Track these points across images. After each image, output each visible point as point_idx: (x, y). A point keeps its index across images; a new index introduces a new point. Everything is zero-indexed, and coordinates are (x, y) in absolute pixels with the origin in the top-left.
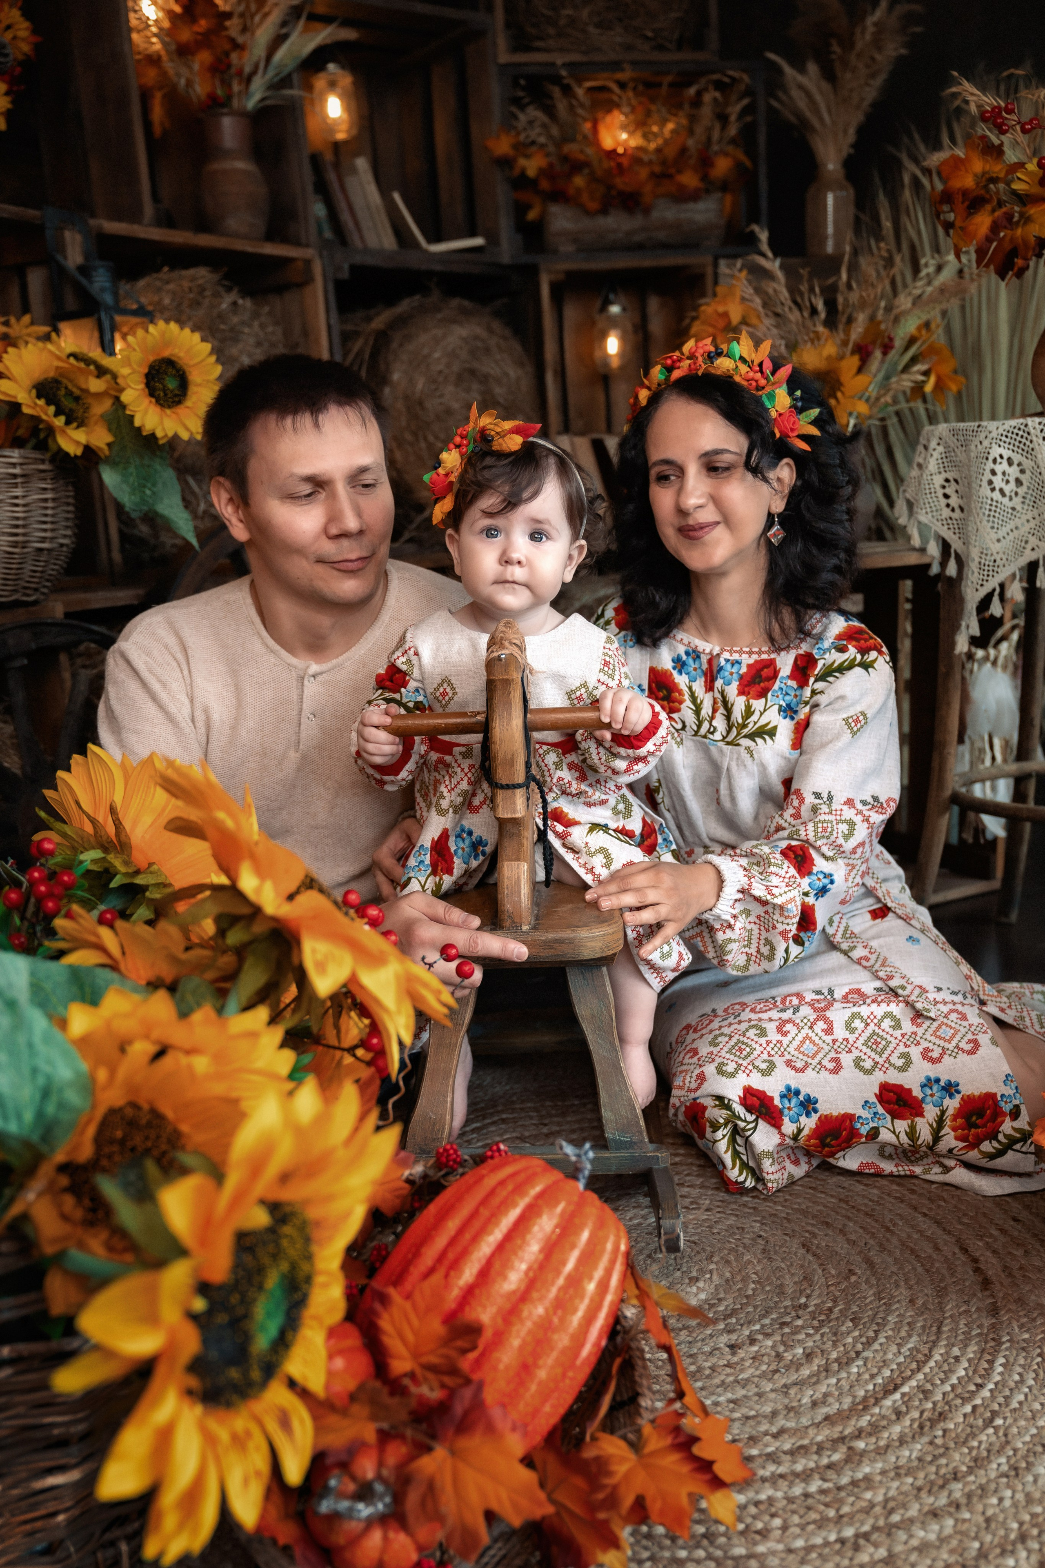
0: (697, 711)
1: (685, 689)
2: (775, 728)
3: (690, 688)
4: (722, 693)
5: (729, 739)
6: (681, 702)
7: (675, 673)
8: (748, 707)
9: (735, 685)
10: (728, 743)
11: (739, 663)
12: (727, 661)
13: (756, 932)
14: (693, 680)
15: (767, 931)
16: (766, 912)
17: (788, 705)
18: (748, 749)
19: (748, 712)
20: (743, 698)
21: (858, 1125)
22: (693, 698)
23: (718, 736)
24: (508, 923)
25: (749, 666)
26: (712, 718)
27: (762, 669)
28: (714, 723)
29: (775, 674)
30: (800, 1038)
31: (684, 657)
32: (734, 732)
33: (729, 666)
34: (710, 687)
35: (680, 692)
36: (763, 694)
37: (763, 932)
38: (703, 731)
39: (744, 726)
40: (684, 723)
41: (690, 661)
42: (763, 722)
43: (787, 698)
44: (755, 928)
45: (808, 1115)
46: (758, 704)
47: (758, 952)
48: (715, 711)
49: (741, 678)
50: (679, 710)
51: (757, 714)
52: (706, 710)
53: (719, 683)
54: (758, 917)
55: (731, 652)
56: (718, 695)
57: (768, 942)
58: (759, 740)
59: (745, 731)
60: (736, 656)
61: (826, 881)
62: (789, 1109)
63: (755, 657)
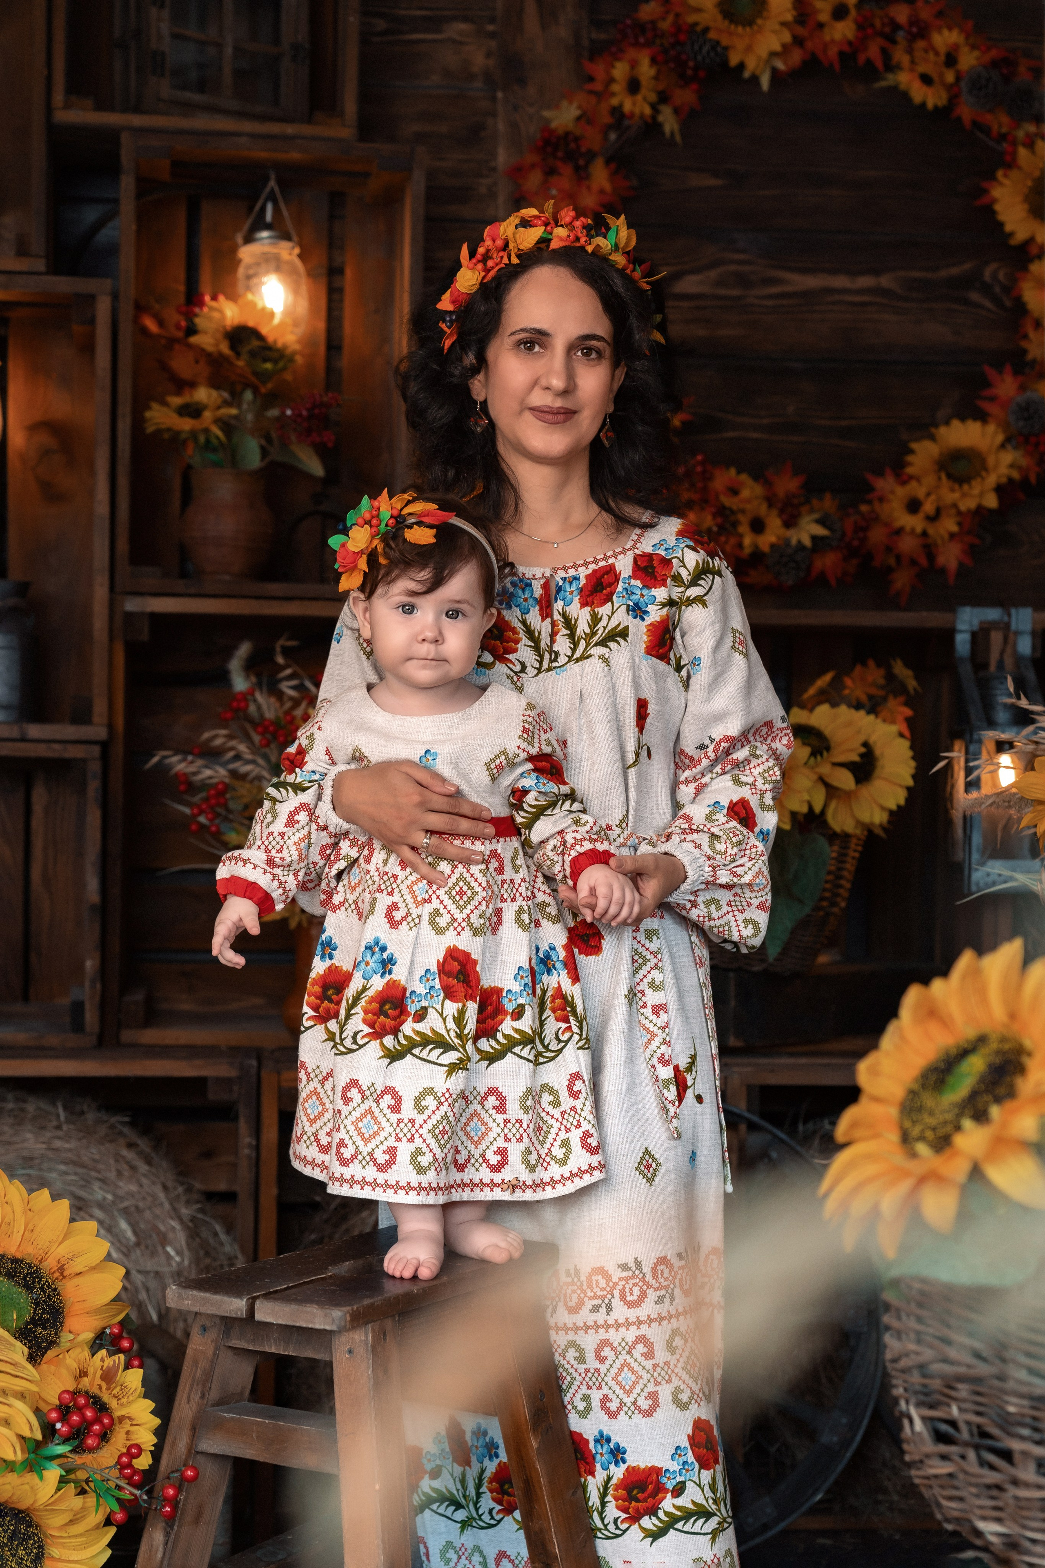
1: (518, 625)
2: (627, 628)
3: (524, 623)
11: (576, 578)
19: (595, 620)
20: (588, 609)
21: (664, 1480)
27: (602, 576)
29: (617, 578)
30: (617, 1365)
35: (514, 630)
39: (593, 634)
42: (613, 624)
45: (617, 1464)
46: (604, 610)
49: (581, 591)
51: (605, 619)
53: (559, 605)
62: (601, 1454)
63: (592, 567)
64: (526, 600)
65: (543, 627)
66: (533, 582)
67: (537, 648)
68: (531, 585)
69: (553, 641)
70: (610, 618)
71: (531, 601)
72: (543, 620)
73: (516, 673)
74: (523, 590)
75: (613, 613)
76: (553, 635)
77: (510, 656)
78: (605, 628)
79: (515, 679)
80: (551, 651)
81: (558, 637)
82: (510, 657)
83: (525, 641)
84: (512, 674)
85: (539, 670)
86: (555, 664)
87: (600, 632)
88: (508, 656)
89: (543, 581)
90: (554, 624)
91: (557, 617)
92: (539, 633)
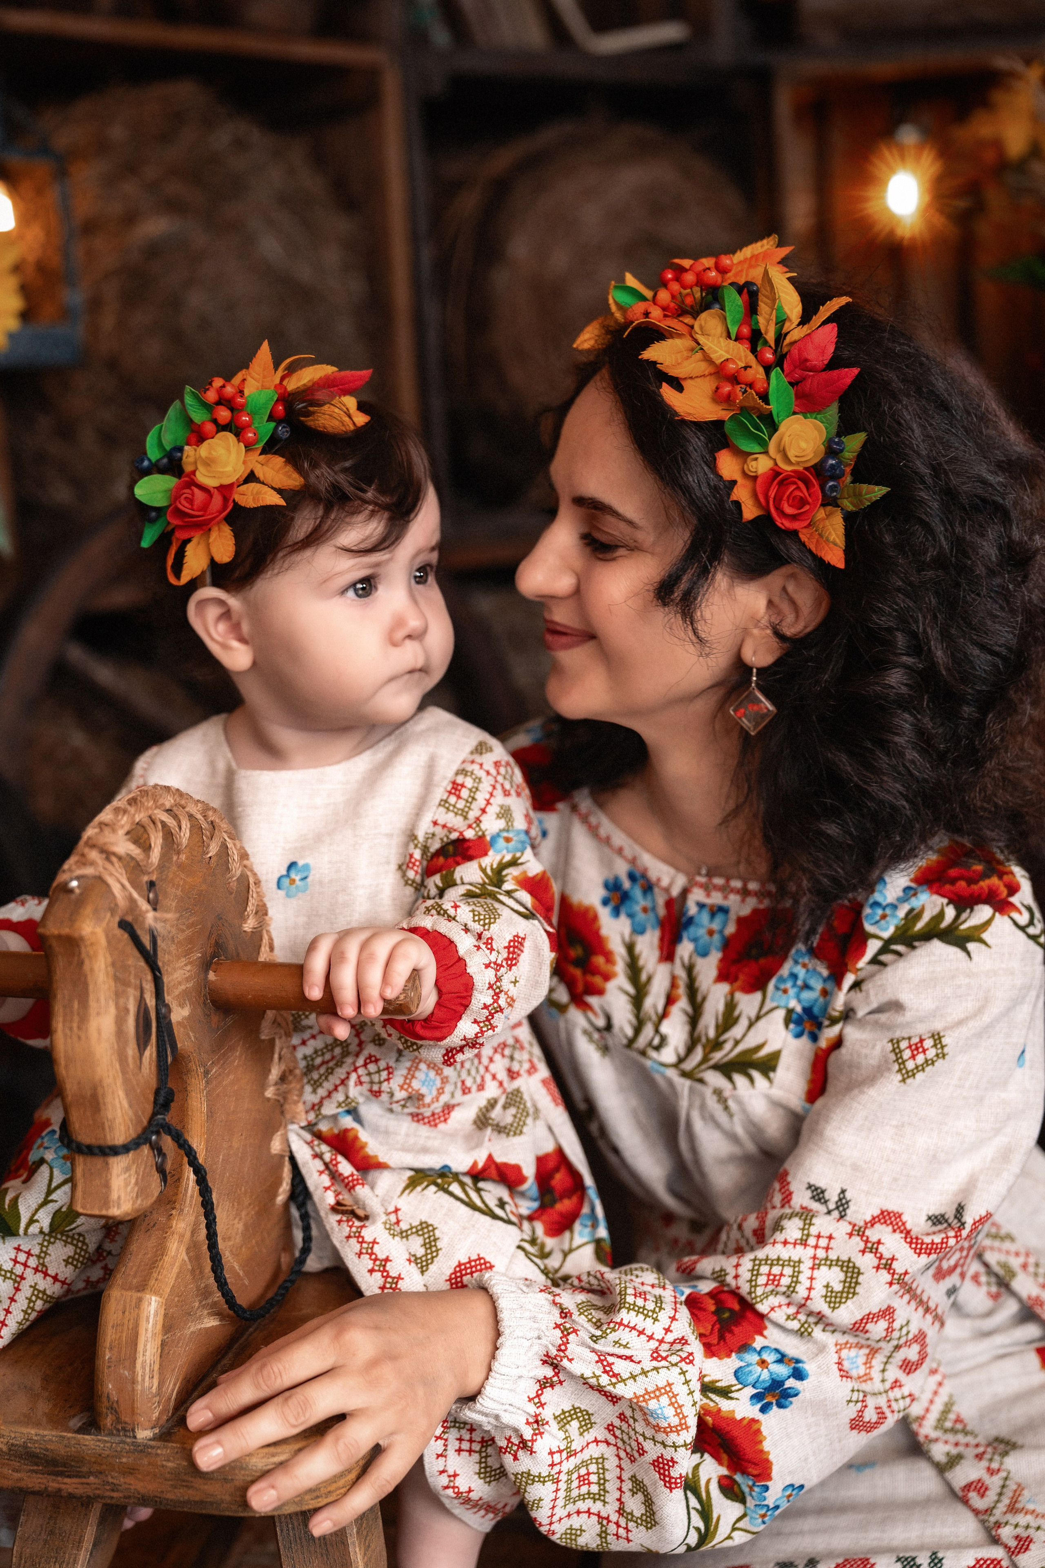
0: (637, 1001)
3: (630, 948)
4: (690, 969)
5: (688, 1065)
6: (607, 977)
7: (604, 914)
8: (731, 1006)
9: (715, 957)
10: (685, 1074)
12: (701, 906)
13: (611, 1463)
14: (638, 930)
15: (633, 1460)
16: (622, 1417)
17: (807, 1011)
18: (718, 1092)
19: (729, 1019)
20: (724, 988)
22: (634, 969)
23: (668, 1055)
24: (108, 1421)
25: (740, 921)
26: (665, 1015)
28: (665, 1028)
31: (627, 884)
32: (698, 1054)
33: (705, 917)
34: (668, 954)
35: (609, 957)
36: (758, 984)
37: (626, 1463)
38: (641, 1042)
39: (717, 1045)
40: (609, 1018)
41: (637, 893)
42: (750, 1042)
43: (807, 995)
44: (609, 1452)
46: (748, 1004)
47: (621, 1511)
48: (670, 1000)
49: (727, 945)
50: (600, 992)
52: (654, 1000)
53: (685, 949)
54: (610, 1428)
55: (707, 889)
56: (681, 973)
57: (638, 1486)
58: (739, 1079)
59: (717, 1056)
60: (716, 899)
61: (782, 1370)
70: (751, 1025)
75: (758, 1018)
78: (737, 1043)
82: (593, 1000)
87: (728, 1046)
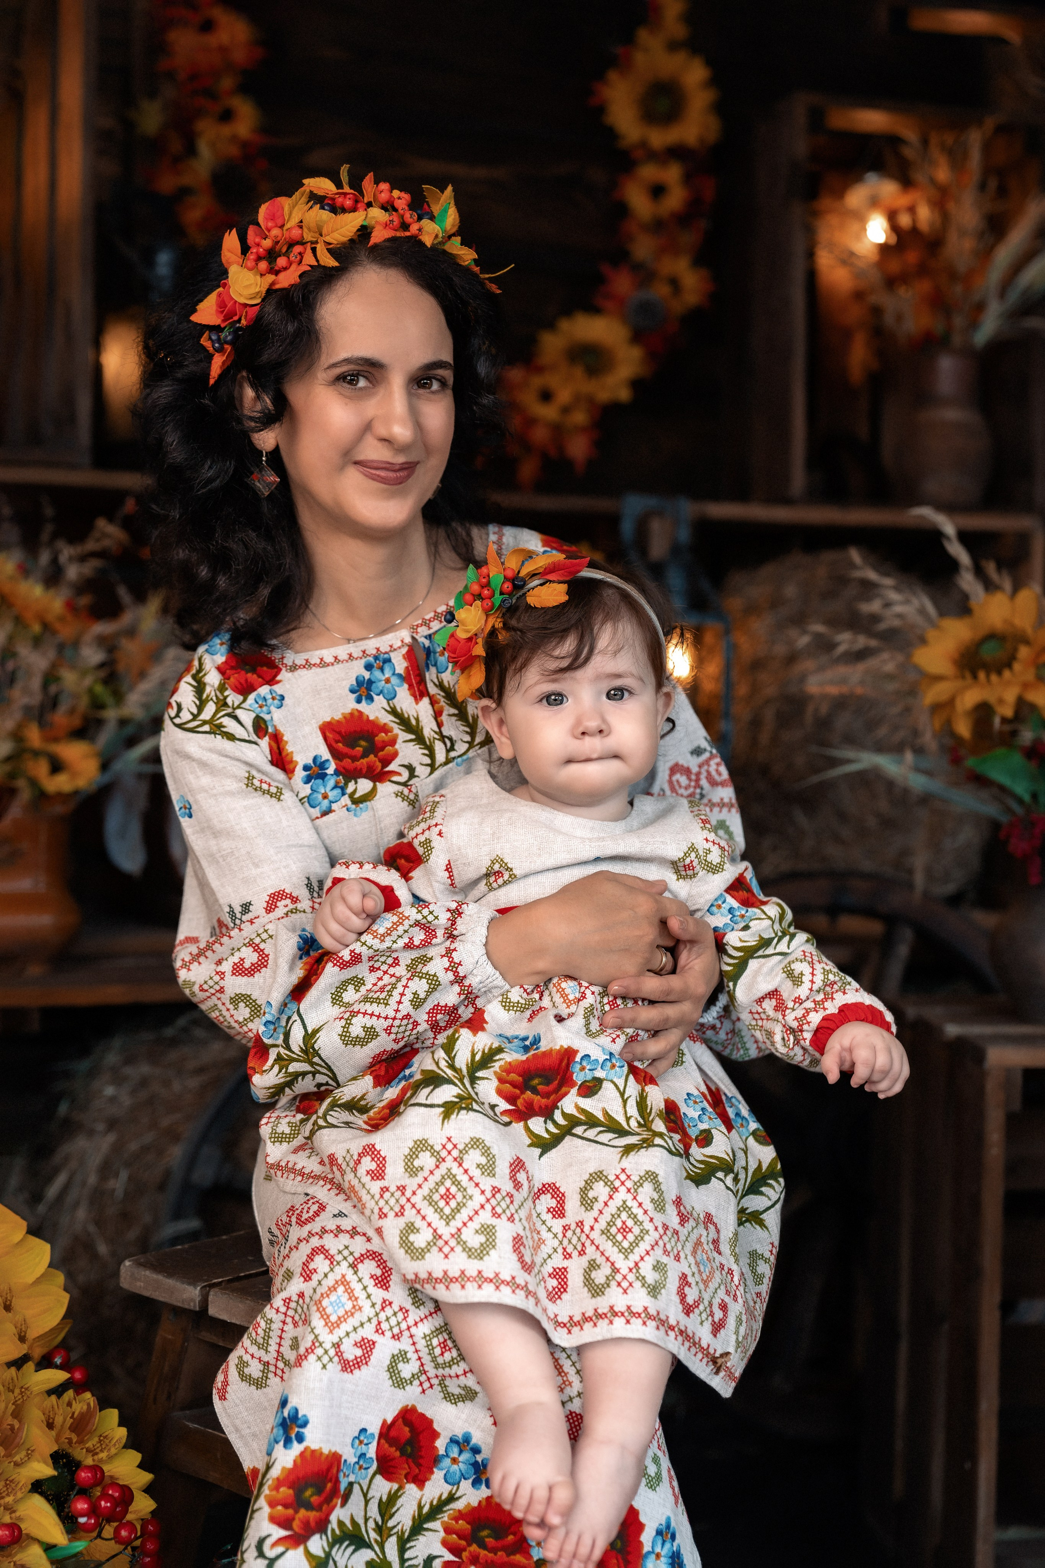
64: (388, 681)
65: (423, 711)
66: (392, 655)
67: (420, 739)
68: (389, 660)
69: (440, 725)
71: (394, 680)
72: (417, 701)
73: (405, 784)
74: (382, 669)
76: (437, 714)
77: (391, 767)
79: (406, 791)
80: (442, 738)
81: (444, 718)
83: (403, 736)
84: (400, 788)
85: (433, 767)
86: (453, 754)
88: (387, 769)
89: (405, 650)
90: (433, 702)
91: (433, 690)
92: (417, 720)
